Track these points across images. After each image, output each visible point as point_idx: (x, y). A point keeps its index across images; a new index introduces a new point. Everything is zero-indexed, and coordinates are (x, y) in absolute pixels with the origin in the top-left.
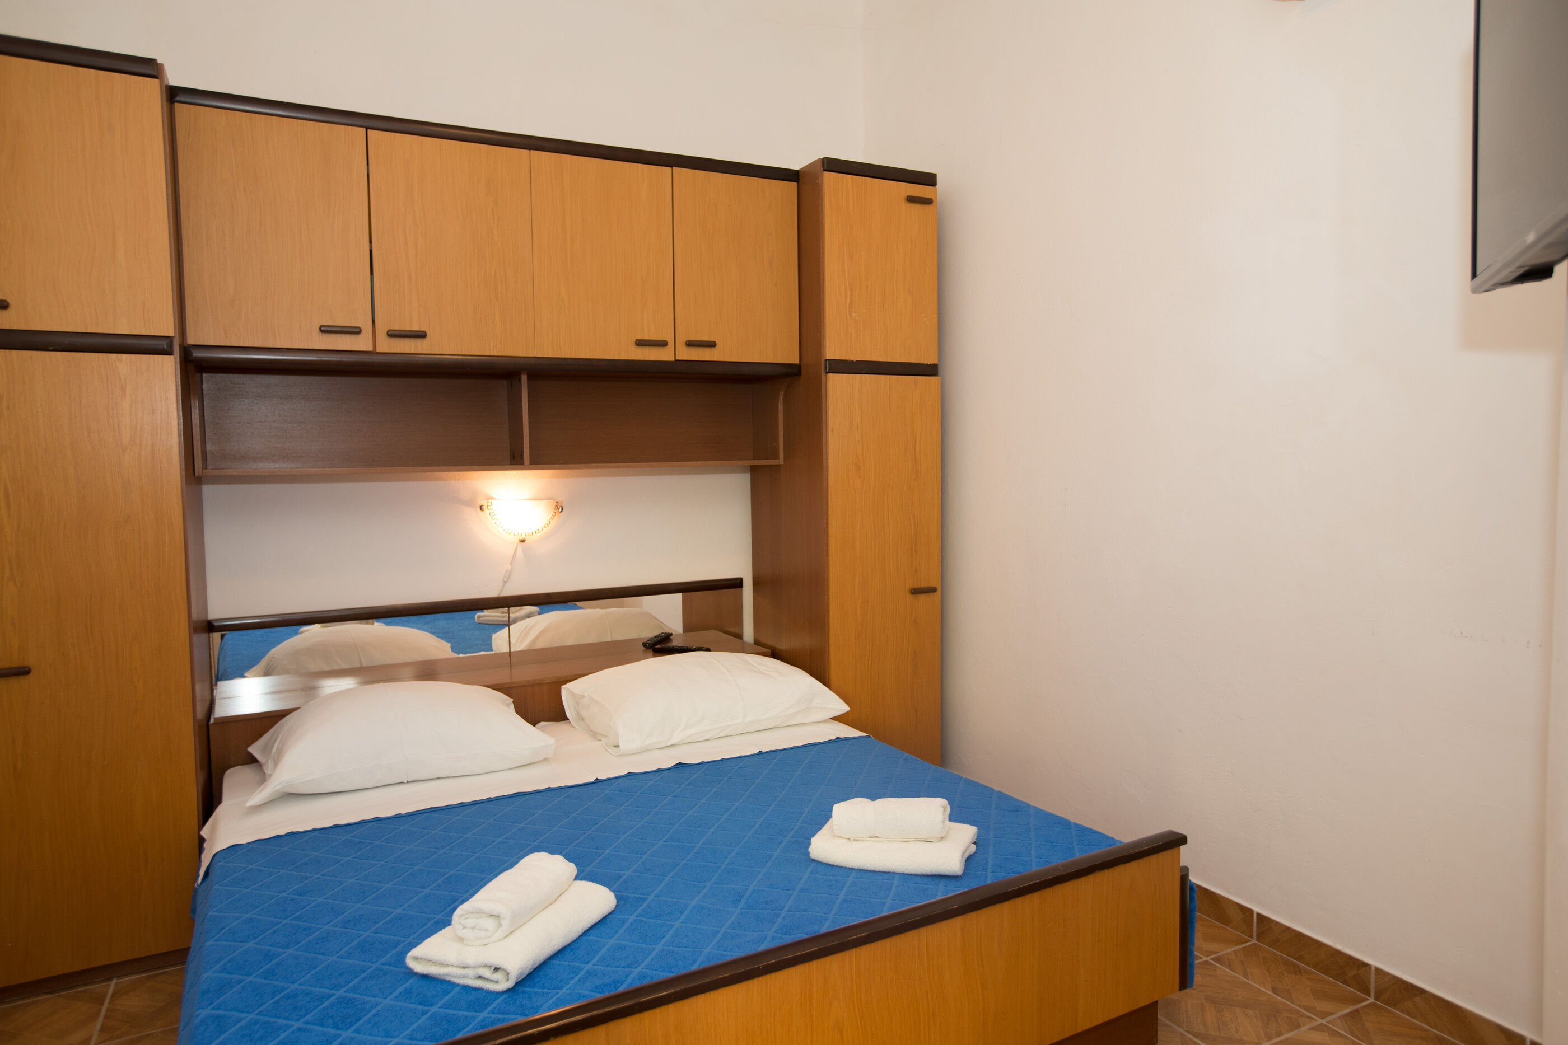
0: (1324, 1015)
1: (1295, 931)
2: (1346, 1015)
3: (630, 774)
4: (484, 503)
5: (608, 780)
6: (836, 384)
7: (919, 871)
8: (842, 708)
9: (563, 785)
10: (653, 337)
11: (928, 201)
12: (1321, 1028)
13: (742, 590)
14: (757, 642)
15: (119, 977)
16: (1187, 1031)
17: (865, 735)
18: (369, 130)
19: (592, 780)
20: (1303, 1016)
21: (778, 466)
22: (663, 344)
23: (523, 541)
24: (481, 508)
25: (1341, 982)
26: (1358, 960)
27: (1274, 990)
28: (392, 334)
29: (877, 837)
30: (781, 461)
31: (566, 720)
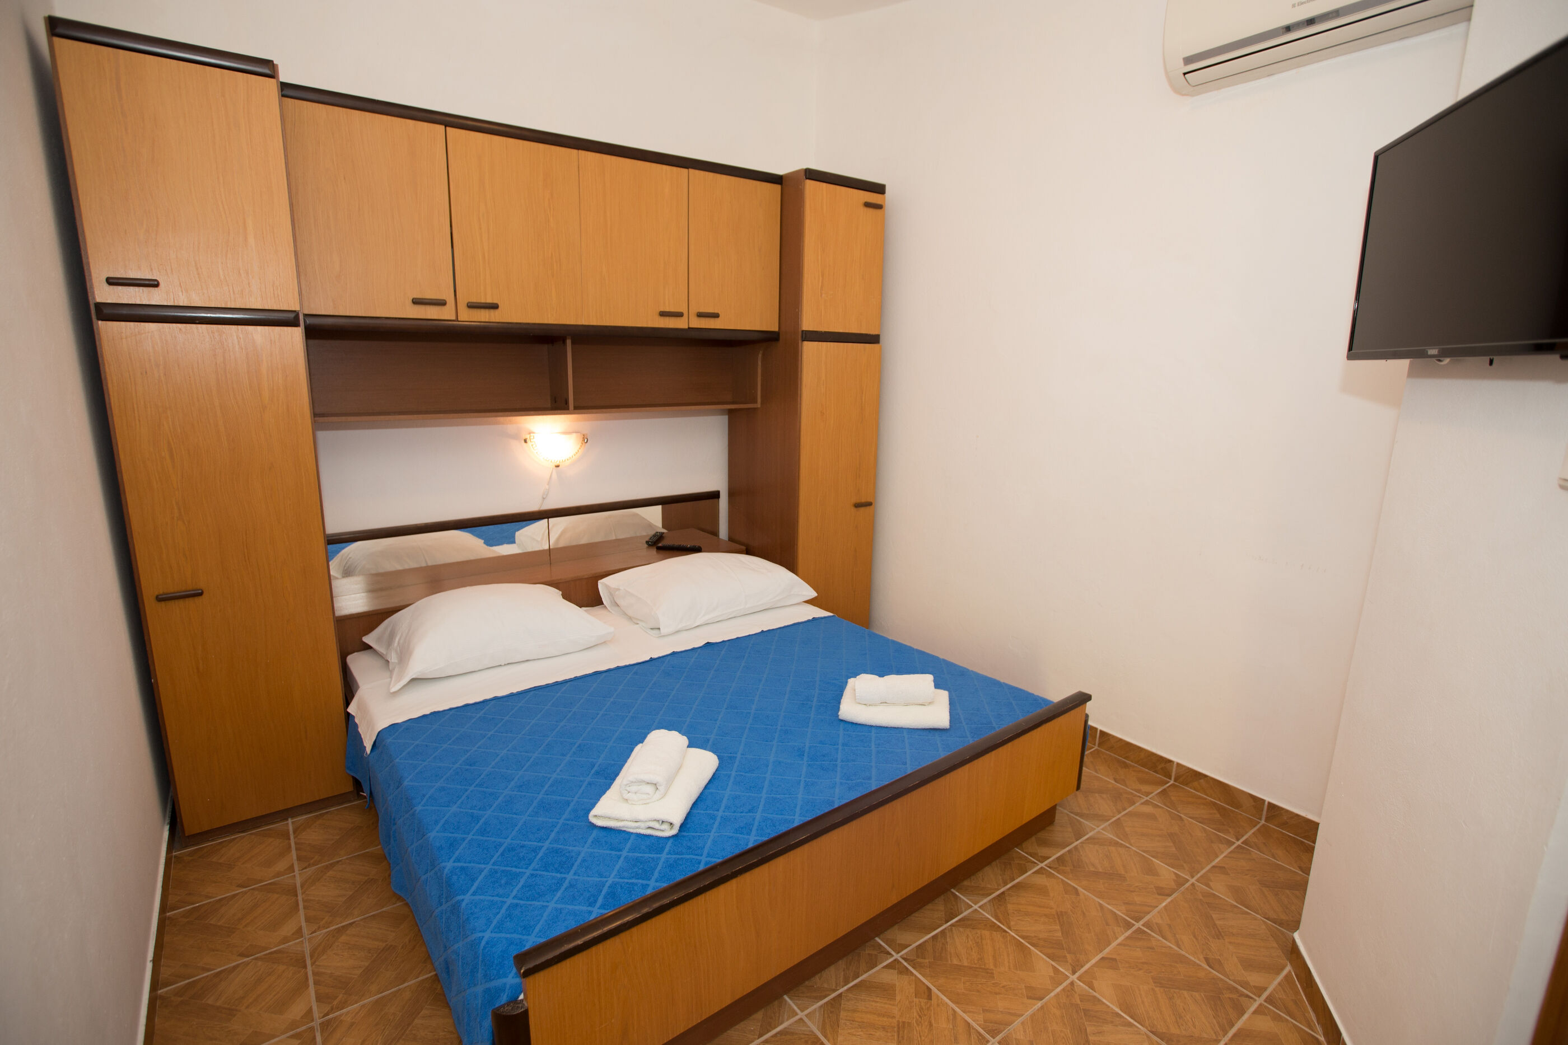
0: (1147, 794)
1: (1125, 741)
2: (1159, 793)
3: (674, 653)
4: (528, 437)
5: (659, 658)
6: (809, 348)
7: (920, 727)
8: (812, 594)
9: (627, 664)
10: (672, 310)
11: (879, 207)
12: (1146, 803)
13: (719, 500)
14: (731, 539)
15: (292, 817)
16: (1070, 812)
17: (831, 614)
18: (448, 128)
19: (648, 658)
20: (1136, 796)
21: (755, 409)
22: (680, 315)
23: (558, 466)
24: (525, 441)
25: (1153, 771)
26: (1165, 758)
27: (1115, 780)
28: (472, 306)
29: (886, 703)
30: (759, 405)
31: (603, 606)
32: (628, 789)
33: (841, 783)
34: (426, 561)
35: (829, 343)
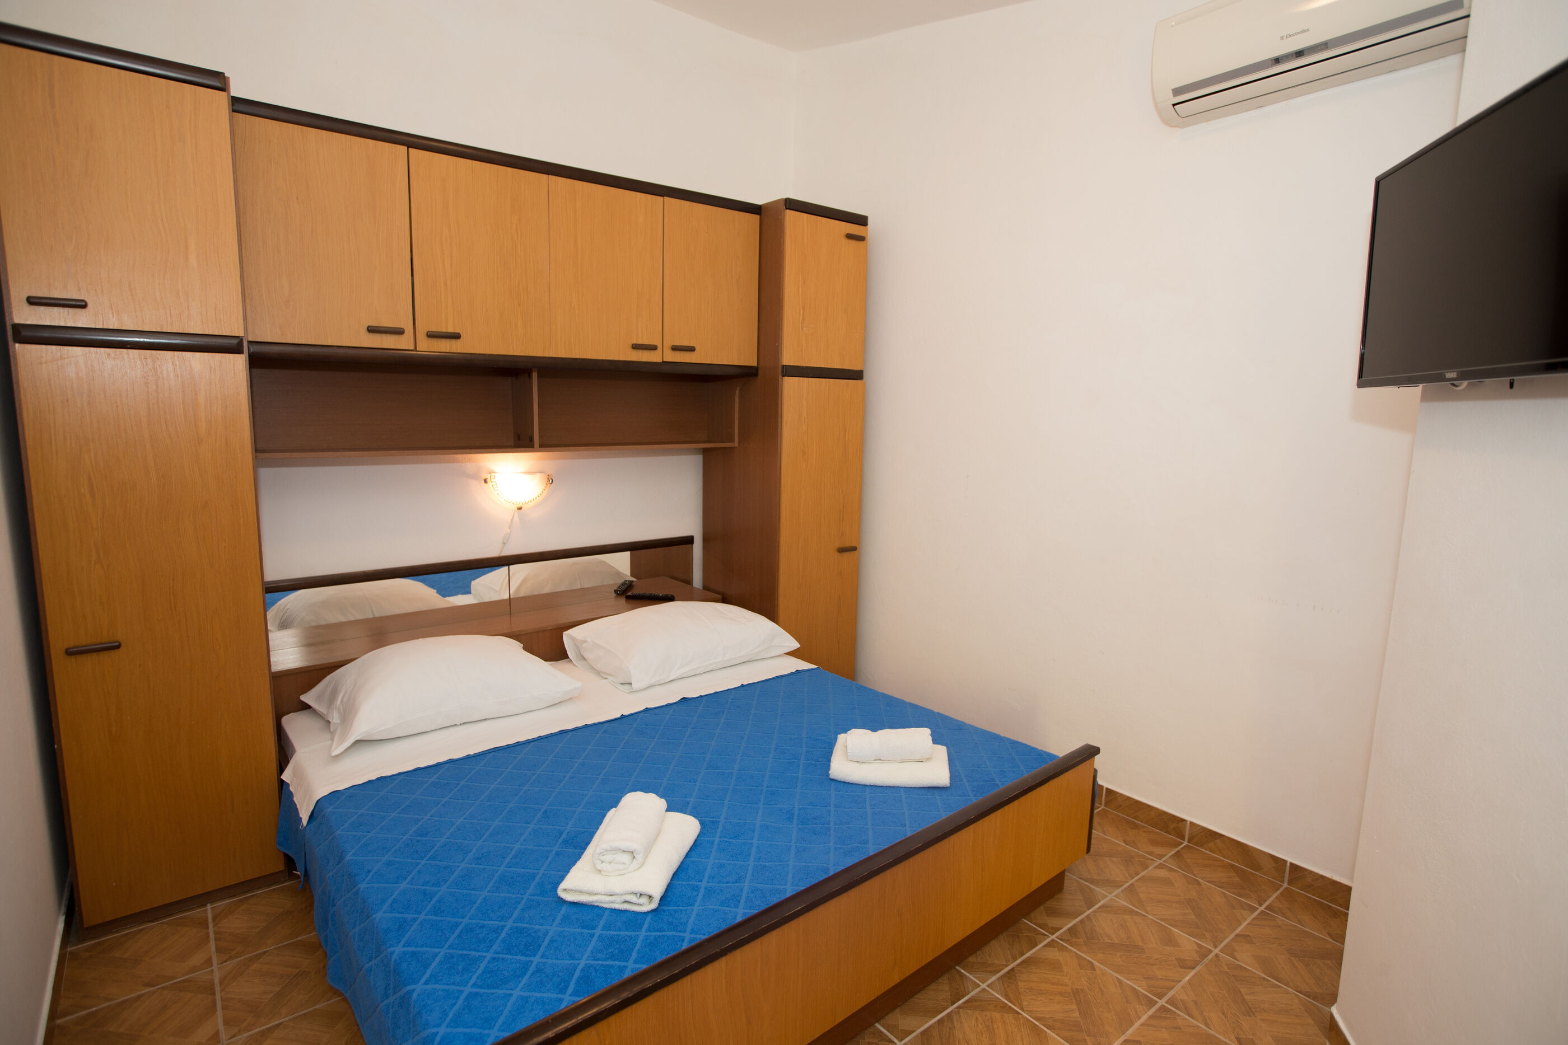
0: (1160, 857)
1: (1133, 799)
2: (1172, 855)
3: (647, 710)
4: (488, 476)
5: (631, 715)
6: (790, 384)
7: (918, 786)
8: (795, 645)
9: (596, 722)
10: (646, 342)
11: (861, 239)
12: (1160, 866)
13: (692, 546)
14: (705, 588)
15: (212, 902)
16: (1079, 878)
17: (816, 667)
18: (410, 149)
19: (618, 716)
20: (1148, 859)
21: (732, 449)
22: (654, 348)
23: (520, 509)
24: (485, 481)
25: (1165, 832)
26: (1178, 817)
27: (1125, 842)
28: (432, 335)
29: (880, 760)
30: (736, 444)
31: (568, 659)
32: (602, 858)
33: (835, 847)
34: (373, 613)
35: (810, 379)
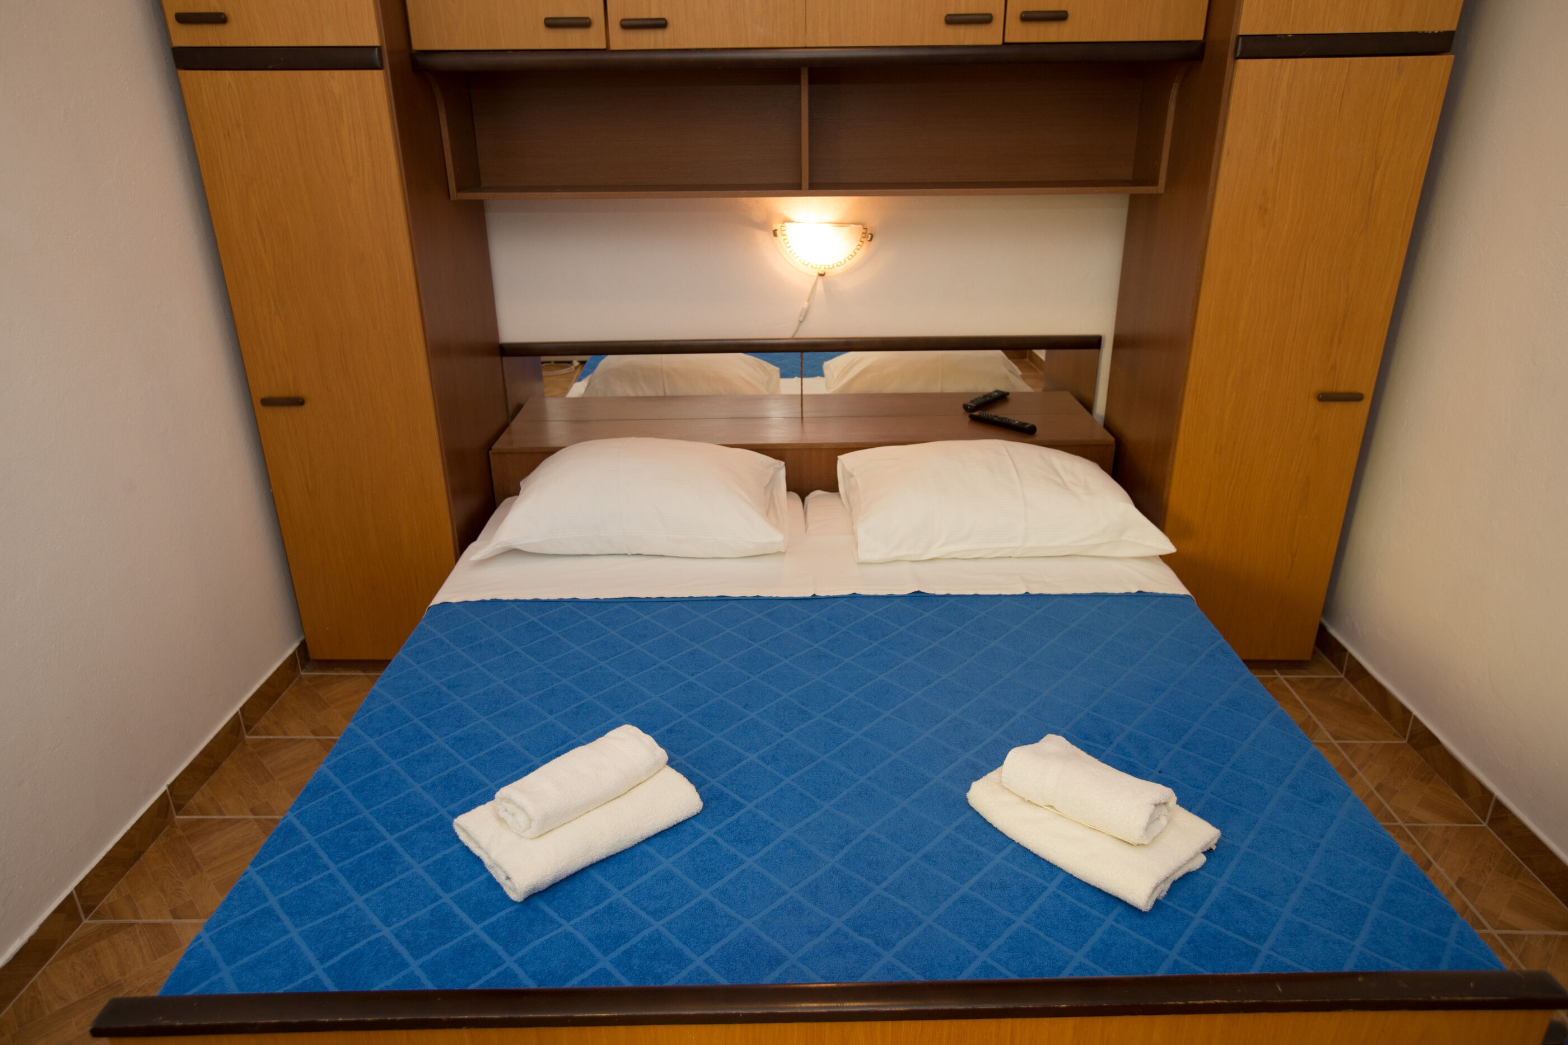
4: (778, 227)
6: (1243, 75)
8: (1164, 545)
10: (973, 9)
13: (1099, 352)
14: (1106, 421)
17: (1191, 593)
22: (988, 19)
23: (823, 275)
24: (775, 232)
28: (629, 25)
29: (1056, 810)
30: (1160, 188)
32: (506, 805)
